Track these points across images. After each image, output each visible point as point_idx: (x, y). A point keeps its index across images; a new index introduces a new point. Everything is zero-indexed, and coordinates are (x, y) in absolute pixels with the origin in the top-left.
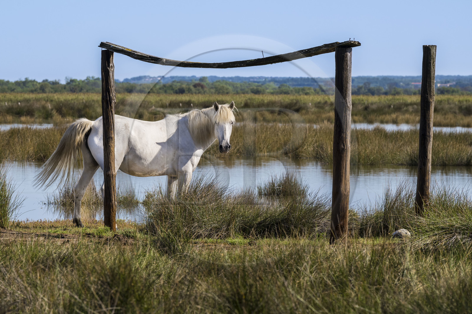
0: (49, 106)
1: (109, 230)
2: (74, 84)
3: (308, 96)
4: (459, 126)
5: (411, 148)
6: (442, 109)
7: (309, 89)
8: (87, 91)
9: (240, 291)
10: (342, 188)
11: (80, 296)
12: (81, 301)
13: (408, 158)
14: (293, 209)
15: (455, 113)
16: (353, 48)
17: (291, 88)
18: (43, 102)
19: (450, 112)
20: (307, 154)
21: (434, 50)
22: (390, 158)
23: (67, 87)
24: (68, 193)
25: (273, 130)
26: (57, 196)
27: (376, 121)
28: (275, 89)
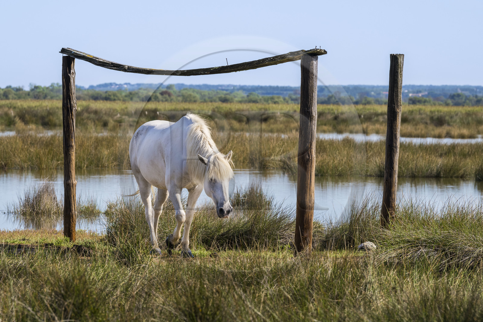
0: (12, 113)
1: (68, 241)
2: (38, 90)
3: (277, 105)
4: (430, 137)
5: (380, 159)
6: (413, 119)
7: (278, 98)
8: (52, 98)
9: (196, 303)
10: (307, 200)
11: (33, 308)
12: (34, 313)
13: (377, 169)
14: (256, 220)
15: (426, 123)
16: (319, 56)
17: (260, 97)
18: (6, 109)
19: (422, 122)
20: (274, 164)
21: (402, 59)
22: (358, 169)
23: (31, 94)
24: (28, 203)
25: (240, 139)
26: (17, 205)
27: (346, 131)
28: (243, 97)
